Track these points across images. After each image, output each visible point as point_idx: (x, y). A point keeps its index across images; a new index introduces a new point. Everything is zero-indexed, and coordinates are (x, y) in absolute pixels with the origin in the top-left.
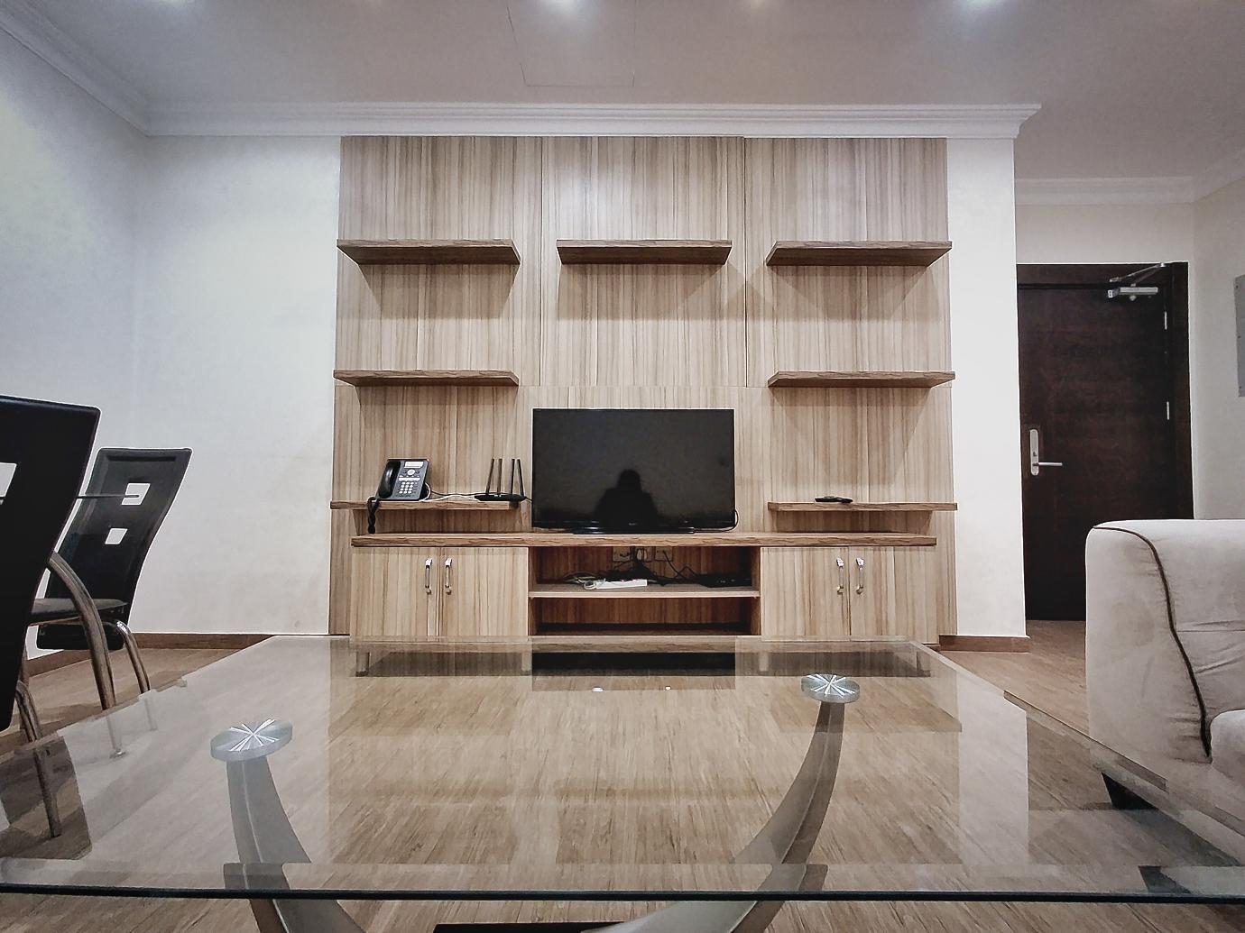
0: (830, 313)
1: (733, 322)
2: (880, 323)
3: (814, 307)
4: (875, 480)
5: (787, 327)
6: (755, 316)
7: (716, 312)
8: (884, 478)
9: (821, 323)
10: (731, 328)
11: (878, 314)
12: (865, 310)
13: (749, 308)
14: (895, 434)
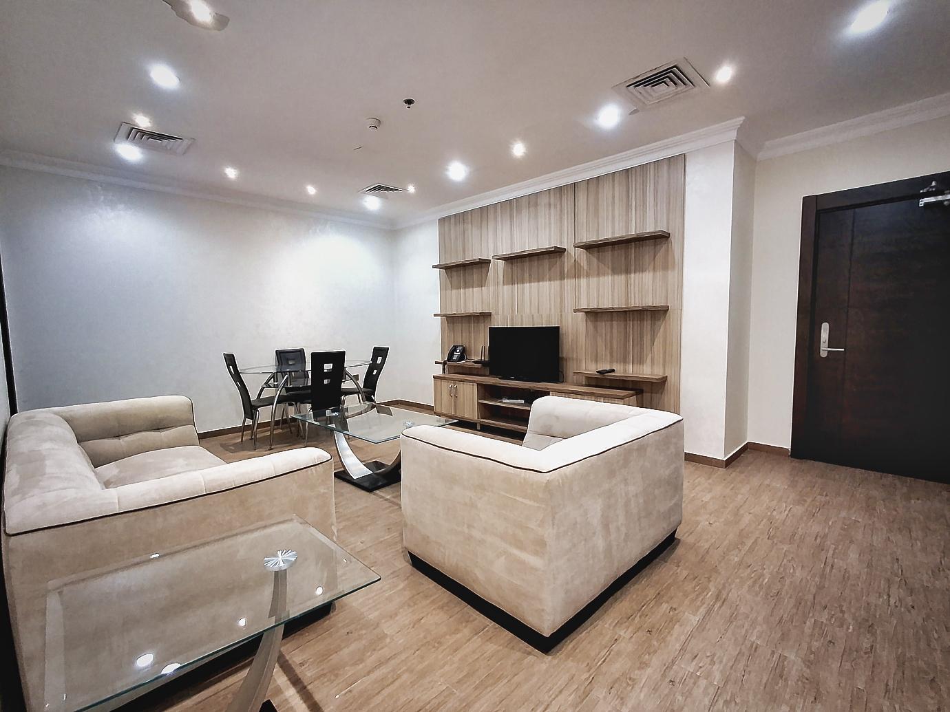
0: (615, 271)
1: (569, 281)
2: (641, 275)
3: (606, 268)
4: (635, 362)
5: (594, 280)
6: (579, 277)
7: (562, 278)
8: (640, 361)
9: (610, 277)
10: (568, 283)
11: (640, 269)
12: (633, 268)
13: (576, 273)
14: (647, 338)
